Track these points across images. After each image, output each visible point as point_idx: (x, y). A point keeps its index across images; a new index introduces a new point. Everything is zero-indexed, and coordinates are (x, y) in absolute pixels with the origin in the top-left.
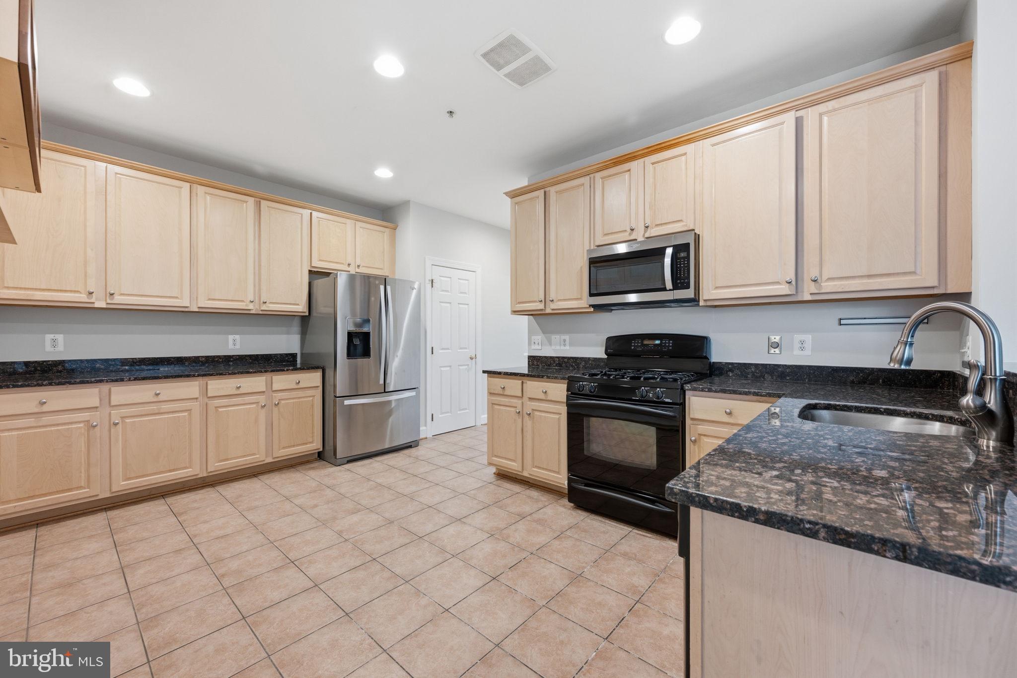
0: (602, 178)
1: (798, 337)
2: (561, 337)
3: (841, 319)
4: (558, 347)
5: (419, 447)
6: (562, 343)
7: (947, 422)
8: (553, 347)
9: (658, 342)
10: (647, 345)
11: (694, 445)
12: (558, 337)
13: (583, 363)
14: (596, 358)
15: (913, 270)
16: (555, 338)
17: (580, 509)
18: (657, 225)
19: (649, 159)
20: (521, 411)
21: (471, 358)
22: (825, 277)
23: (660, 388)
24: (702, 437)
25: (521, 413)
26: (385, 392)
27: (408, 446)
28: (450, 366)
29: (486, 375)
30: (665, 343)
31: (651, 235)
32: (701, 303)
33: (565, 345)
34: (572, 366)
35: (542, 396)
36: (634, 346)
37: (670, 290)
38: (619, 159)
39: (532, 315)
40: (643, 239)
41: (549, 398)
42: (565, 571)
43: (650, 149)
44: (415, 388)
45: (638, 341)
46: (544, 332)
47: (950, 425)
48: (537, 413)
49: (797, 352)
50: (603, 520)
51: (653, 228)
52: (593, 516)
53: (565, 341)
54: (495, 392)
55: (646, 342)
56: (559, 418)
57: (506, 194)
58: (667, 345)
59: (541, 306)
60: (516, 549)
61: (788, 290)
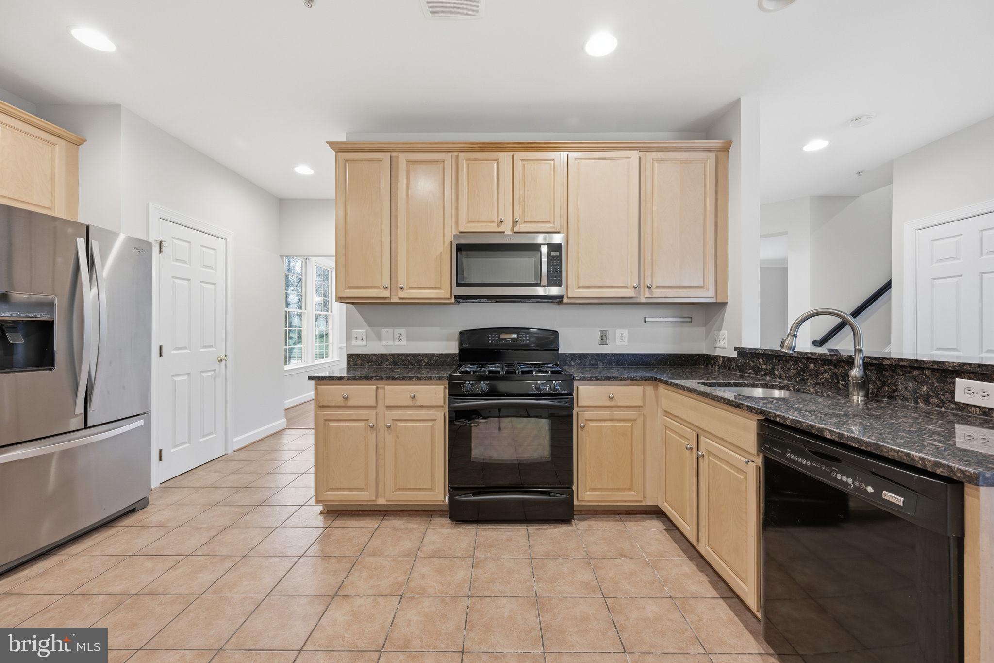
0: (467, 160)
1: (619, 331)
2: (395, 330)
3: (646, 318)
4: (391, 343)
5: (148, 508)
6: (397, 337)
7: (770, 388)
8: (384, 343)
9: (515, 336)
10: (505, 339)
11: (582, 430)
12: (390, 330)
13: (426, 360)
14: (442, 354)
15: (702, 285)
16: (386, 332)
17: (464, 524)
18: (526, 222)
19: (520, 155)
20: (375, 425)
21: (220, 361)
22: (654, 286)
23: (556, 381)
24: (589, 422)
25: (375, 427)
26: (86, 427)
27: (131, 511)
28: (189, 374)
29: (313, 382)
30: (522, 337)
31: (521, 231)
32: (565, 300)
33: (400, 340)
34: (412, 364)
35: (411, 403)
36: (491, 340)
37: (544, 286)
38: (486, 145)
39: (353, 303)
40: (511, 233)
41: (418, 403)
42: (521, 600)
43: (523, 145)
44: (139, 415)
45: (495, 335)
46: (370, 325)
47: (772, 390)
48: (399, 424)
49: (618, 343)
50: (495, 528)
51: (521, 224)
52: (481, 527)
53: (400, 335)
54: (330, 404)
55: (503, 336)
56: (432, 425)
57: (331, 144)
58: (524, 338)
59: (386, 294)
60: (448, 600)
61: (634, 293)
